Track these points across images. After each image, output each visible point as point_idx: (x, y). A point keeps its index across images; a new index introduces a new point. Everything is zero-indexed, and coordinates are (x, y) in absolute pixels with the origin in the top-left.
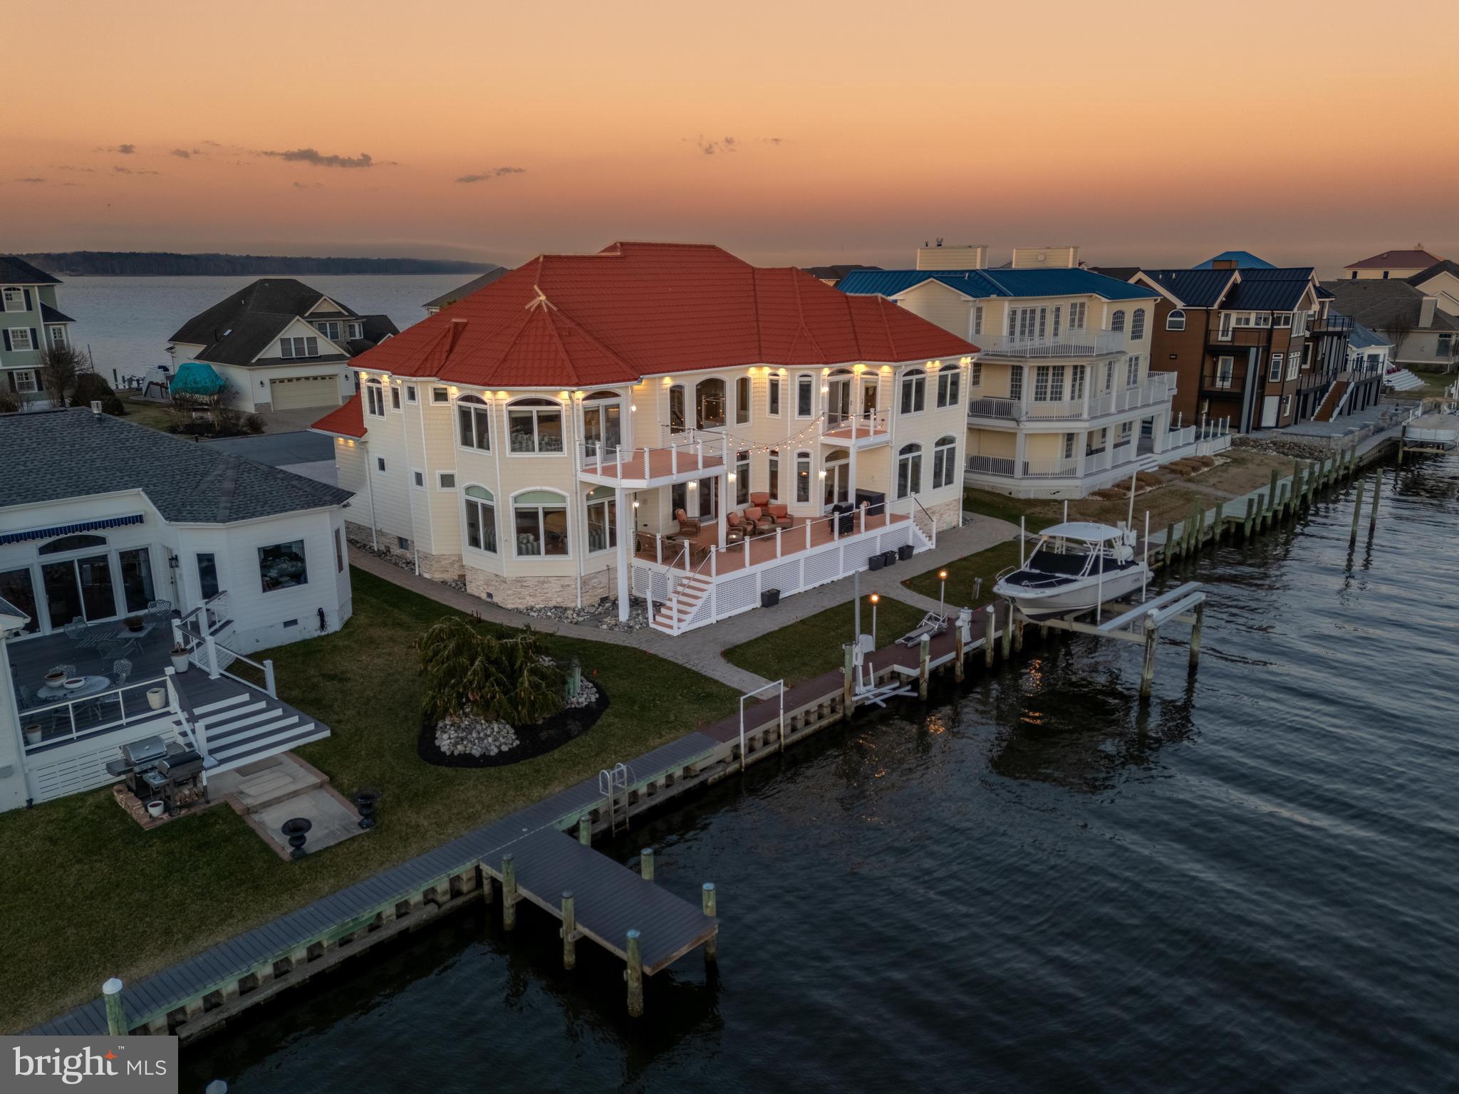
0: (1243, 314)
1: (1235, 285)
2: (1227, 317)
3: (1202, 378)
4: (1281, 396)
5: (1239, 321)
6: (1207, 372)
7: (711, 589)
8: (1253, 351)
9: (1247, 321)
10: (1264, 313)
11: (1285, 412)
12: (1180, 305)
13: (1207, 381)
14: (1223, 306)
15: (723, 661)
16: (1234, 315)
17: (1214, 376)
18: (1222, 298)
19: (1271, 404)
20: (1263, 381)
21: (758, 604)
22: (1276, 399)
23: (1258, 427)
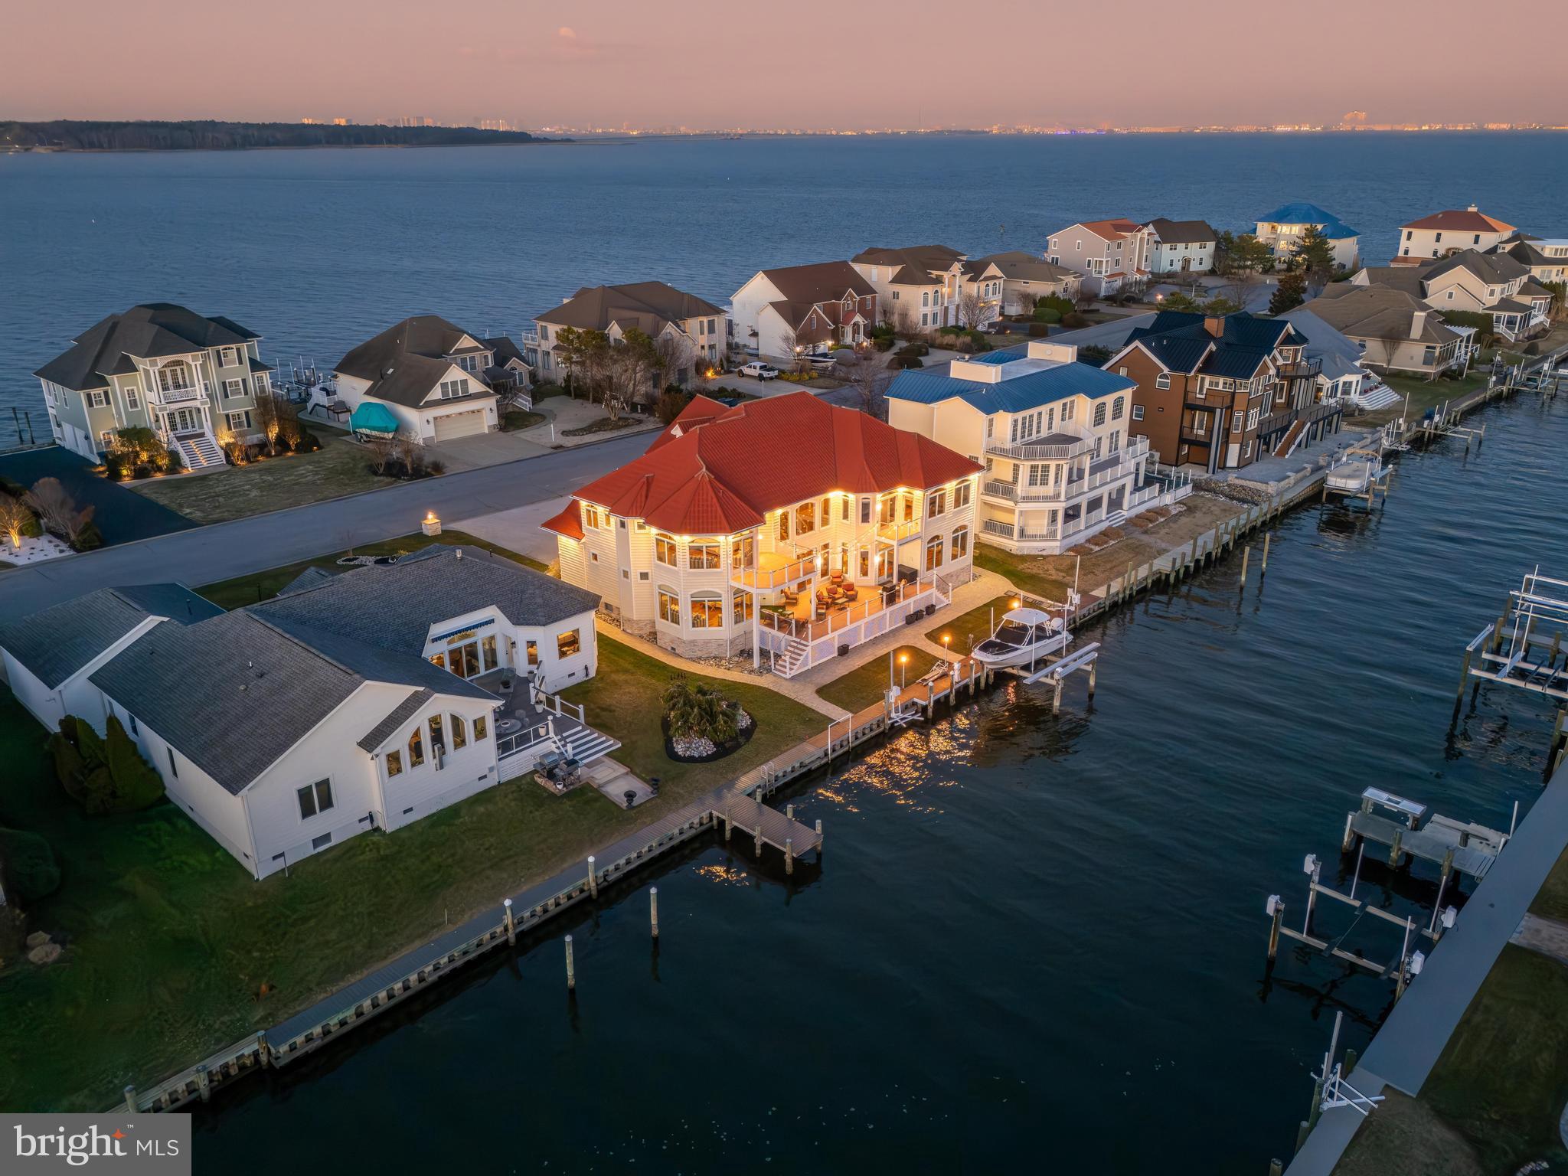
0: (1215, 379)
1: (1211, 352)
2: (1203, 380)
3: (1181, 428)
4: (1241, 444)
5: (1211, 383)
6: (1186, 423)
7: (809, 649)
8: (1218, 411)
9: (1217, 384)
10: (1230, 380)
11: (1246, 454)
12: (1166, 370)
13: (1186, 431)
14: (1200, 371)
15: (816, 696)
16: (1208, 379)
17: (1192, 428)
18: (1199, 364)
19: (1234, 449)
20: (1227, 432)
21: (836, 654)
22: (1237, 446)
23: (1223, 467)
